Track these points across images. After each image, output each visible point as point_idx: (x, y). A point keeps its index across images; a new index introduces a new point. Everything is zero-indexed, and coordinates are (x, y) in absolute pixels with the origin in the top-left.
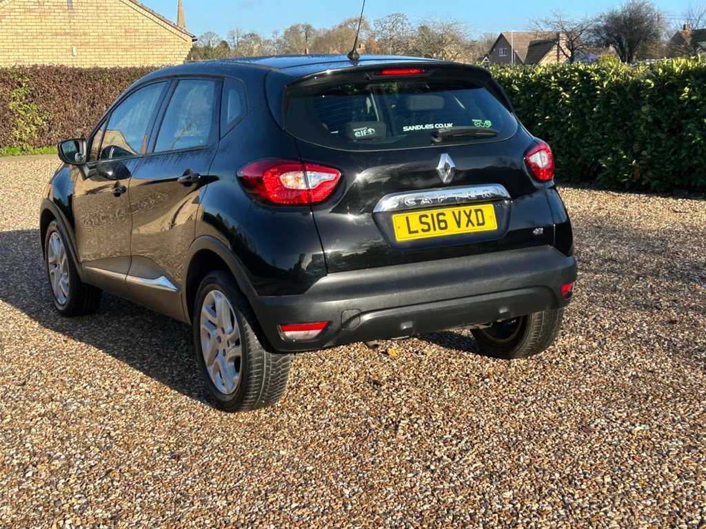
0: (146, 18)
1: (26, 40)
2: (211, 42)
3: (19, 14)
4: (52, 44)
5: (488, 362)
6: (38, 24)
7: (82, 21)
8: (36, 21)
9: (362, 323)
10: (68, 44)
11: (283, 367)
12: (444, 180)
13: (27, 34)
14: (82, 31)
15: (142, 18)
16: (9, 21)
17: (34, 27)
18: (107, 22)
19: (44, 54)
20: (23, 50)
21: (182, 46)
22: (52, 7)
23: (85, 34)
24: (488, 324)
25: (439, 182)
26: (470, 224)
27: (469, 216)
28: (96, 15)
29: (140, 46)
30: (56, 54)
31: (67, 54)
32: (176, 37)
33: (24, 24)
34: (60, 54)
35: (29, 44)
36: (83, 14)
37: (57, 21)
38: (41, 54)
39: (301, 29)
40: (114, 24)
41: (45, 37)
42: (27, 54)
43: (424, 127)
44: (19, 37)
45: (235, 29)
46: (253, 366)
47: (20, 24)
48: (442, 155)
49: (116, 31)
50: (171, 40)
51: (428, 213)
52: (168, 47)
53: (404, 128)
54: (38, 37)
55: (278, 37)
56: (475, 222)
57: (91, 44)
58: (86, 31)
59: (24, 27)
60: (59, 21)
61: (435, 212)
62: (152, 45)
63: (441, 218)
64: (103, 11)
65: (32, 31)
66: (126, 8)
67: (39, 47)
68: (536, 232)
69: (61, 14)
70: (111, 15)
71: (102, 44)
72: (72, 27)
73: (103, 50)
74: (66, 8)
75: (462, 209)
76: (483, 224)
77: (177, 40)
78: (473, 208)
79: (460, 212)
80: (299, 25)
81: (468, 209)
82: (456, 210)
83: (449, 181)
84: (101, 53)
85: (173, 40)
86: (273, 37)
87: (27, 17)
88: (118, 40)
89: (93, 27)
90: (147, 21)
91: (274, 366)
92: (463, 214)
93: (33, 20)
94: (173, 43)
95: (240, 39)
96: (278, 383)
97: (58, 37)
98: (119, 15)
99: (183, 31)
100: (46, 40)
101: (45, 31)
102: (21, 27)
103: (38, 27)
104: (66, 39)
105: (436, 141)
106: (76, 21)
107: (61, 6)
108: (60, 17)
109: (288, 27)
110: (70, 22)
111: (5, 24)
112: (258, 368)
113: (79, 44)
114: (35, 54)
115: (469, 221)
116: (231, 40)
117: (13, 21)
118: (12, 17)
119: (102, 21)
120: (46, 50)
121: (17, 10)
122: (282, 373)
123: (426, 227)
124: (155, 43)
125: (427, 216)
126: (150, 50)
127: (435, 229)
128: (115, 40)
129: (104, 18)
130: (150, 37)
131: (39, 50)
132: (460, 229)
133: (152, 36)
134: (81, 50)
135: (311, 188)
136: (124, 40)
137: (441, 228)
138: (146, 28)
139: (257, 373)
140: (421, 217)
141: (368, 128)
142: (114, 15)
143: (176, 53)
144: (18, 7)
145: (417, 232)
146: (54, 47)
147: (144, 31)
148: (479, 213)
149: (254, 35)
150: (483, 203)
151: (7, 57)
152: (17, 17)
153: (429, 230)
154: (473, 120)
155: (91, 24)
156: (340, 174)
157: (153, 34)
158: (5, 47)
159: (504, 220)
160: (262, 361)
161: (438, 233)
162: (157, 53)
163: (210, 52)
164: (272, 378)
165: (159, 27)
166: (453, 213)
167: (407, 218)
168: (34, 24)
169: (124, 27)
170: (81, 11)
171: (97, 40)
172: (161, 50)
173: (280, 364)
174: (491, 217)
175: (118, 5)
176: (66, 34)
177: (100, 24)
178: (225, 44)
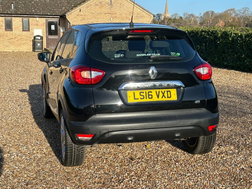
0: (137, 8)
1: (95, 15)
2: (176, 17)
3: (93, 6)
4: (104, 17)
5: (184, 155)
6: (100, 10)
7: (115, 9)
8: (99, 9)
9: (109, 136)
10: (109, 17)
11: (81, 151)
12: (152, 78)
13: (96, 13)
14: (114, 12)
15: (136, 8)
16: (90, 8)
17: (98, 11)
18: (123, 10)
19: (101, 20)
20: (94, 19)
21: (150, 19)
22: (105, 4)
23: (115, 14)
24: (185, 139)
25: (149, 78)
26: (164, 97)
27: (163, 94)
28: (120, 7)
29: (134, 18)
30: (105, 20)
31: (109, 20)
32: (148, 15)
33: (95, 10)
34: (106, 20)
35: (96, 17)
36: (115, 7)
37: (106, 9)
38: (100, 20)
39: (210, 13)
40: (126, 10)
41: (102, 14)
42: (95, 20)
43: (146, 55)
44: (93, 14)
45: (186, 13)
46: (68, 149)
47: (94, 10)
48: (152, 67)
49: (126, 13)
50: (146, 16)
51: (144, 91)
52: (144, 18)
53: (137, 55)
54: (99, 14)
55: (201, 15)
56: (166, 96)
57: (117, 17)
58: (116, 12)
59: (95, 11)
60: (107, 9)
61: (147, 91)
62: (139, 18)
63: (150, 93)
64: (123, 6)
65: (97, 12)
66: (131, 5)
67: (99, 18)
68: (196, 102)
69: (108, 6)
70: (125, 7)
71: (121, 17)
72: (111, 11)
73: (121, 19)
74: (110, 4)
75: (160, 90)
76: (170, 97)
77: (148, 16)
78: (166, 90)
79: (159, 92)
80: (209, 11)
81: (163, 90)
82: (158, 91)
83: (154, 78)
84: (121, 20)
85: (147, 16)
86: (200, 15)
87: (96, 7)
88: (127, 16)
89: (119, 11)
90: (138, 9)
91: (77, 150)
92: (160, 92)
93: (98, 9)
94: (146, 17)
95: (187, 16)
96: (80, 157)
97: (106, 15)
98: (128, 7)
99: (150, 13)
100: (102, 16)
101: (102, 12)
102: (94, 11)
103: (99, 11)
104: (109, 15)
105: (151, 61)
106: (113, 9)
107: (108, 4)
108: (107, 8)
109: (205, 12)
110: (111, 9)
111: (88, 9)
112: (70, 150)
113: (113, 17)
114: (98, 20)
115: (163, 95)
116: (184, 16)
117: (91, 8)
118: (91, 7)
119: (121, 9)
120: (102, 19)
121: (93, 5)
122: (81, 153)
123: (142, 97)
124: (140, 17)
125: (143, 93)
126: (138, 20)
127: (146, 98)
128: (126, 16)
129: (122, 8)
130: (138, 15)
131: (99, 19)
132: (158, 99)
133: (139, 14)
134: (114, 19)
135: (92, 78)
136: (129, 16)
137: (149, 98)
138: (137, 12)
139: (70, 152)
140: (140, 93)
141: (121, 54)
142: (126, 7)
143: (147, 21)
144: (93, 4)
145: (138, 99)
146: (104, 18)
147: (136, 13)
148: (169, 93)
149: (192, 15)
150: (171, 88)
151: (88, 21)
152: (93, 7)
153: (144, 98)
154: (171, 53)
155: (118, 10)
156: (105, 73)
157: (140, 14)
158: (88, 18)
159: (180, 96)
160: (72, 147)
161: (148, 100)
162: (140, 21)
163: (176, 20)
164: (77, 154)
165: (142, 12)
166: (156, 92)
167: (134, 93)
168: (98, 10)
169: (129, 11)
170: (115, 5)
171: (120, 16)
172: (142, 20)
173: (80, 149)
174: (174, 95)
175: (128, 3)
176: (109, 13)
177: (121, 10)
178: (181, 18)
